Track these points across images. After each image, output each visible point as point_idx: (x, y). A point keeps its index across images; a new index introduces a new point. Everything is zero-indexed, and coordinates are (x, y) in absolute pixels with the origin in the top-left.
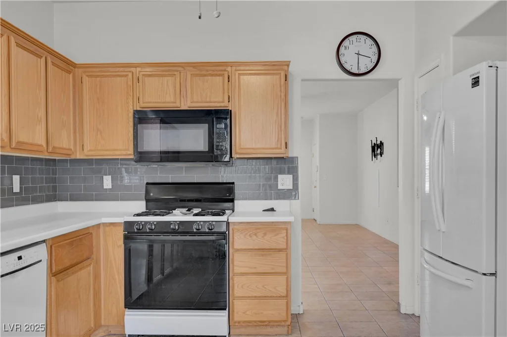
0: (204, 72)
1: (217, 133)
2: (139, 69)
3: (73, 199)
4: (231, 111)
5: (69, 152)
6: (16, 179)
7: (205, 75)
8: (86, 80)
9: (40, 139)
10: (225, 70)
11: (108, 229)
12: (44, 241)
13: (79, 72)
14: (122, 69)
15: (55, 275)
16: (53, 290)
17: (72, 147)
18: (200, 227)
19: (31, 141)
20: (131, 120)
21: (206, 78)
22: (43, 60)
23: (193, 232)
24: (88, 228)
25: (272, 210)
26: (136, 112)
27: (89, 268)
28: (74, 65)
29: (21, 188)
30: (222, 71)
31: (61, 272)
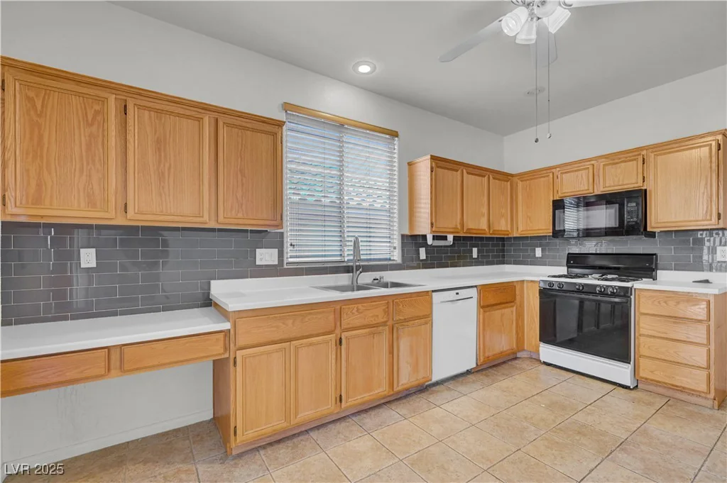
0: (617, 161)
1: (628, 212)
2: (558, 169)
3: (516, 263)
4: (646, 190)
5: (507, 233)
6: (475, 250)
7: (617, 163)
8: (520, 184)
9: (484, 225)
10: (640, 154)
11: (530, 284)
12: (476, 286)
13: (515, 179)
14: (545, 172)
15: (483, 307)
16: (481, 316)
17: (509, 229)
18: (603, 290)
19: (476, 228)
20: (551, 207)
21: (618, 165)
22: (486, 178)
23: (607, 294)
24: (513, 282)
25: (707, 281)
26: (554, 202)
27: (512, 309)
28: (512, 175)
29: (478, 256)
30: (635, 156)
31: (488, 306)
